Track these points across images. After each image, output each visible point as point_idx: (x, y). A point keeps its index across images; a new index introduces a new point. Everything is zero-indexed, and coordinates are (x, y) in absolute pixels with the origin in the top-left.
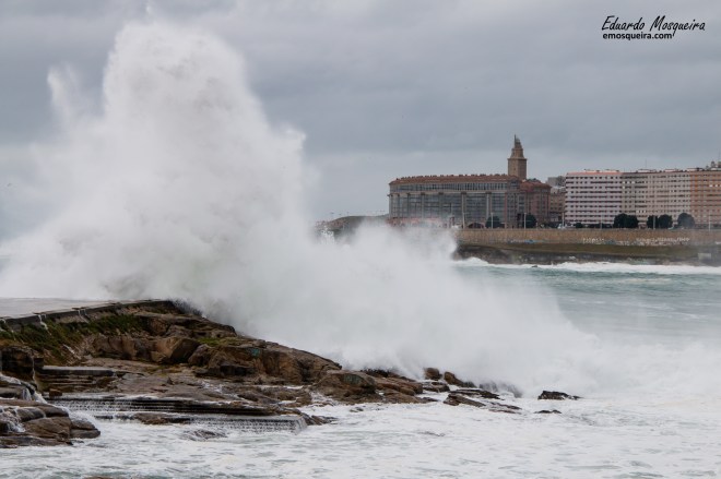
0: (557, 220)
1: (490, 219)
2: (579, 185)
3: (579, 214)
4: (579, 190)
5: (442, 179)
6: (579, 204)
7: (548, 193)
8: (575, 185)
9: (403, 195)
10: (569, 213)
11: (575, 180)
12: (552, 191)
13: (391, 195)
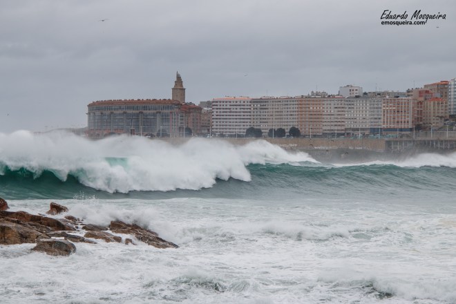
0: (206, 131)
1: (159, 131)
2: (222, 107)
3: (221, 127)
4: (222, 110)
5: (126, 102)
6: (222, 120)
7: (201, 113)
8: (219, 107)
9: (98, 113)
10: (214, 127)
11: (218, 104)
12: (203, 111)
13: (89, 114)
